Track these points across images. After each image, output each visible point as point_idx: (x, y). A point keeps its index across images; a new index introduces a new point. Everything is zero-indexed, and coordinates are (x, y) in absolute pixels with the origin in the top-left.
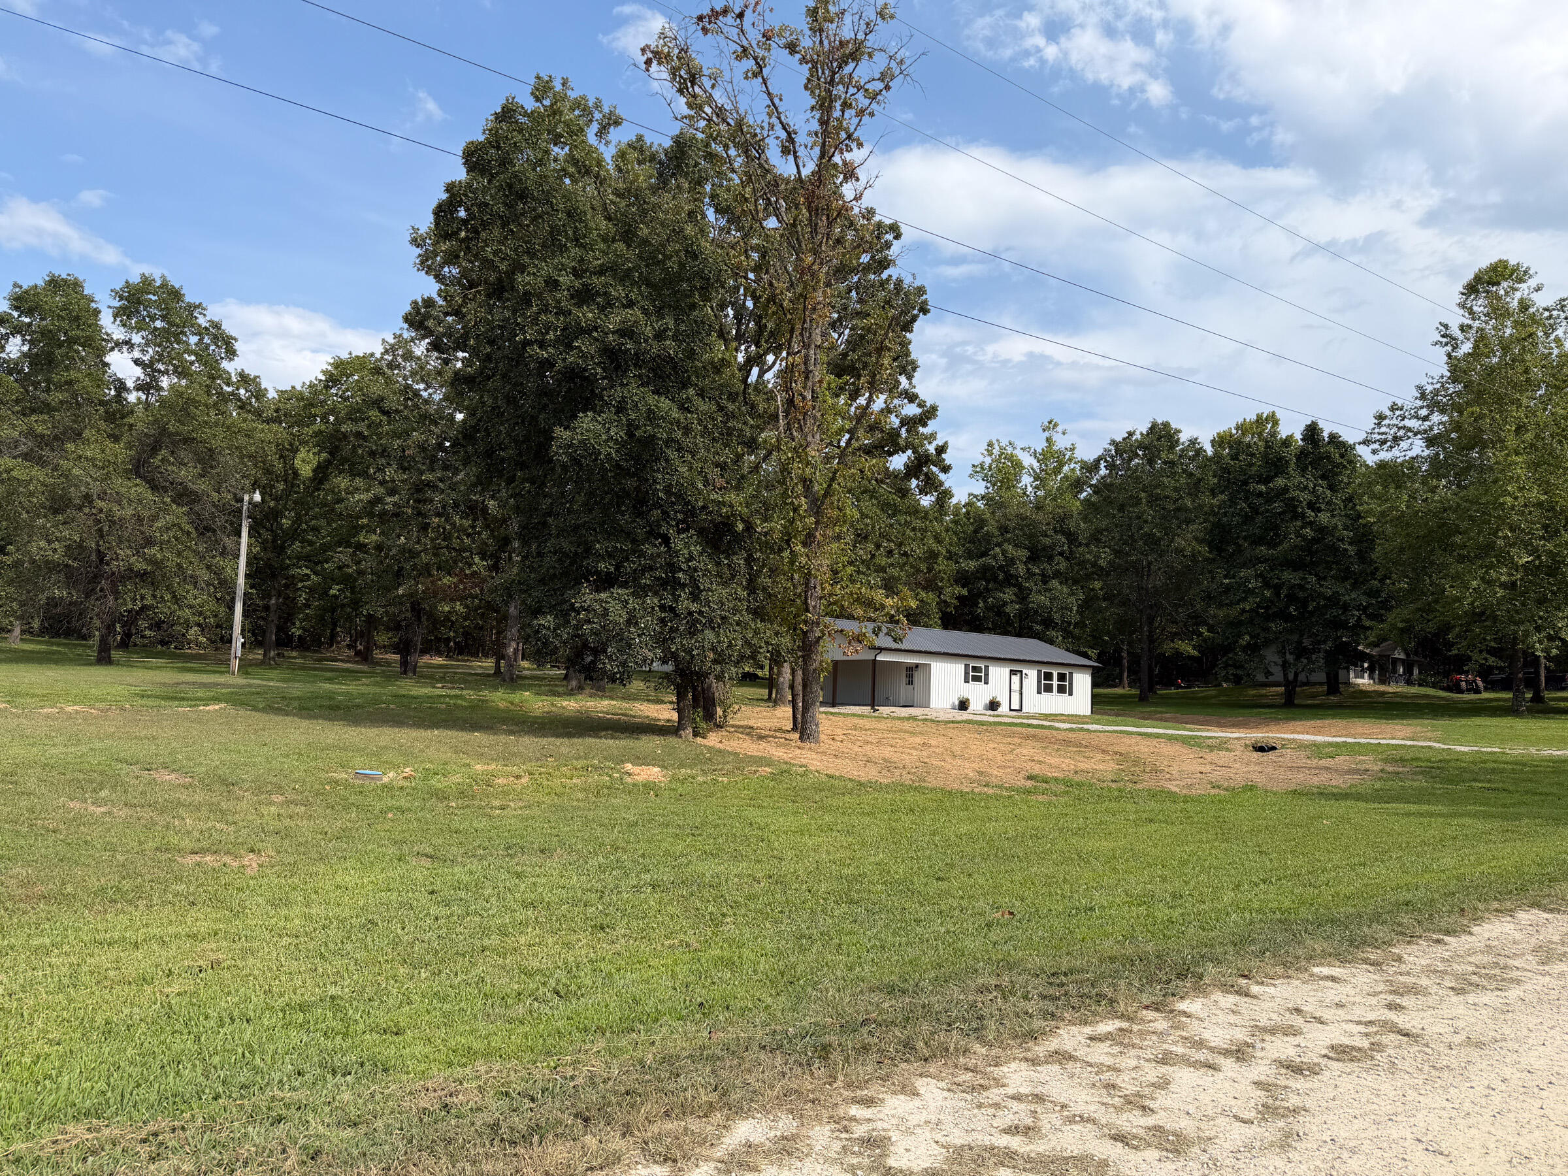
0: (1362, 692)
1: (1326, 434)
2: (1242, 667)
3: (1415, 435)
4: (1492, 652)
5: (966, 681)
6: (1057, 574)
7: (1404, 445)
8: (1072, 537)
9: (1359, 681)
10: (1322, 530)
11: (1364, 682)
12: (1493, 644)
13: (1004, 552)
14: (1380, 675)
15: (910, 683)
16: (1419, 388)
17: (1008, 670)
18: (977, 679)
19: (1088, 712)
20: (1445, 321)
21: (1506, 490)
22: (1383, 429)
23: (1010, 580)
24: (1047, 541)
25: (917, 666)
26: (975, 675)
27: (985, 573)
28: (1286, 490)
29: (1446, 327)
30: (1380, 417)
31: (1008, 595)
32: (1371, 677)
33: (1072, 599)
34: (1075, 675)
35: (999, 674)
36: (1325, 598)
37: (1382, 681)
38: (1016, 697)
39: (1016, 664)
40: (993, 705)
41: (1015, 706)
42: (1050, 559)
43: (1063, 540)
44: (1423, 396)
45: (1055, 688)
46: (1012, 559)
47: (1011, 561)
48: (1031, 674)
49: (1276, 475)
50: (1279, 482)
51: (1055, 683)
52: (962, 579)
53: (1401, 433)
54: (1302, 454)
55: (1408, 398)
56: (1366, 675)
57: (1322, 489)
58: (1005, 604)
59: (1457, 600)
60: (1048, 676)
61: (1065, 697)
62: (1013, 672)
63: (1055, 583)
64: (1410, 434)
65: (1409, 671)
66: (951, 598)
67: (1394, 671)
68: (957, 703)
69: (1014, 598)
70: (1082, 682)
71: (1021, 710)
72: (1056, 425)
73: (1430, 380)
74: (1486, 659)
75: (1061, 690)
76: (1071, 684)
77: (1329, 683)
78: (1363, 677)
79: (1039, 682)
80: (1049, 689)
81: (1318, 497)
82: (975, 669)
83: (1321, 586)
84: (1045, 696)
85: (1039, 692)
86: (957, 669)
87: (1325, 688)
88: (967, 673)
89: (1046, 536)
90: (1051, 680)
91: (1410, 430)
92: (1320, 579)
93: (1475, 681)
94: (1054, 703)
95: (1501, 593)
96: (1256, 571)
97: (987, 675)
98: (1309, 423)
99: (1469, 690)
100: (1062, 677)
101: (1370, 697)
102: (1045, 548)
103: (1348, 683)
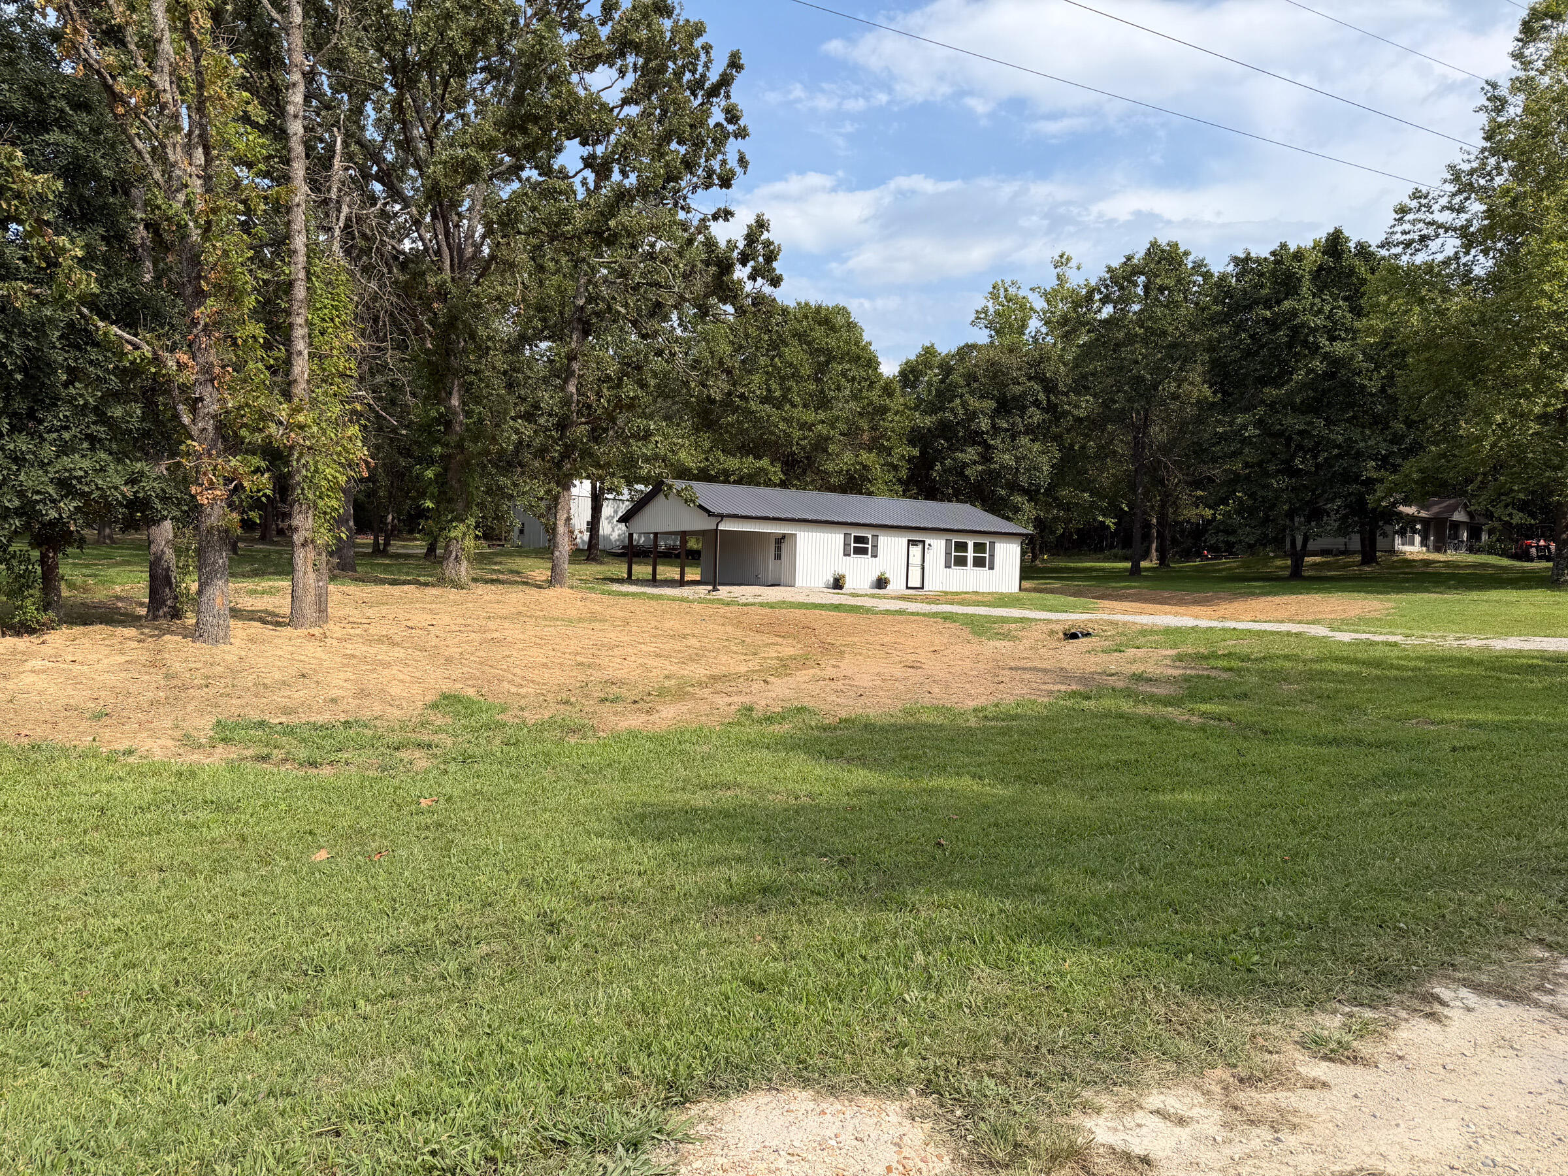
0: (1407, 561)
1: (1352, 245)
2: (1234, 532)
3: (1446, 231)
4: (1523, 507)
5: (846, 554)
6: (1029, 430)
7: (1434, 245)
8: (1050, 387)
9: (1407, 548)
10: (1336, 363)
11: (1413, 549)
12: (1521, 496)
13: (964, 404)
14: (1436, 541)
15: (778, 557)
16: (1451, 167)
17: (904, 541)
18: (863, 551)
19: (1015, 588)
20: (1492, 79)
21: (1542, 291)
22: (1407, 227)
23: (975, 438)
24: (1017, 390)
25: (784, 537)
26: (860, 547)
27: (945, 429)
28: (1294, 313)
29: (1494, 86)
30: (1402, 210)
31: (970, 454)
32: (1424, 543)
33: (1045, 458)
34: (997, 545)
35: (892, 547)
36: (1339, 447)
37: (1438, 549)
38: (915, 574)
39: (916, 534)
40: (881, 583)
41: (915, 581)
42: (1023, 409)
43: (1036, 387)
44: (1456, 177)
45: (970, 561)
46: (974, 412)
47: (972, 415)
48: (937, 546)
49: (1286, 298)
50: (1287, 304)
51: (970, 555)
52: (916, 437)
53: (1431, 231)
54: (1319, 272)
55: (1437, 183)
56: (1417, 538)
57: (1343, 313)
58: (965, 465)
59: (1479, 440)
60: (962, 547)
61: (983, 572)
62: (912, 543)
63: (1025, 440)
64: (1441, 231)
65: (1475, 533)
66: (899, 460)
67: (1456, 536)
68: (832, 580)
69: (976, 458)
70: (1008, 555)
71: (922, 588)
72: (1068, 260)
73: (1466, 157)
74: (1510, 515)
75: (979, 563)
76: (992, 556)
77: (1363, 552)
78: (1413, 544)
79: (948, 554)
80: (961, 562)
81: (1335, 323)
82: (858, 539)
83: (1331, 431)
84: (956, 571)
85: (948, 566)
86: (836, 539)
87: (1358, 558)
88: (846, 545)
89: (1019, 384)
90: (966, 551)
91: (1440, 226)
92: (1329, 422)
93: (1547, 547)
94: (969, 579)
95: (1534, 427)
96: (1254, 415)
97: (875, 546)
98: (1331, 230)
99: (1540, 558)
100: (979, 547)
101: (1412, 567)
102: (1014, 398)
103: (1392, 551)
